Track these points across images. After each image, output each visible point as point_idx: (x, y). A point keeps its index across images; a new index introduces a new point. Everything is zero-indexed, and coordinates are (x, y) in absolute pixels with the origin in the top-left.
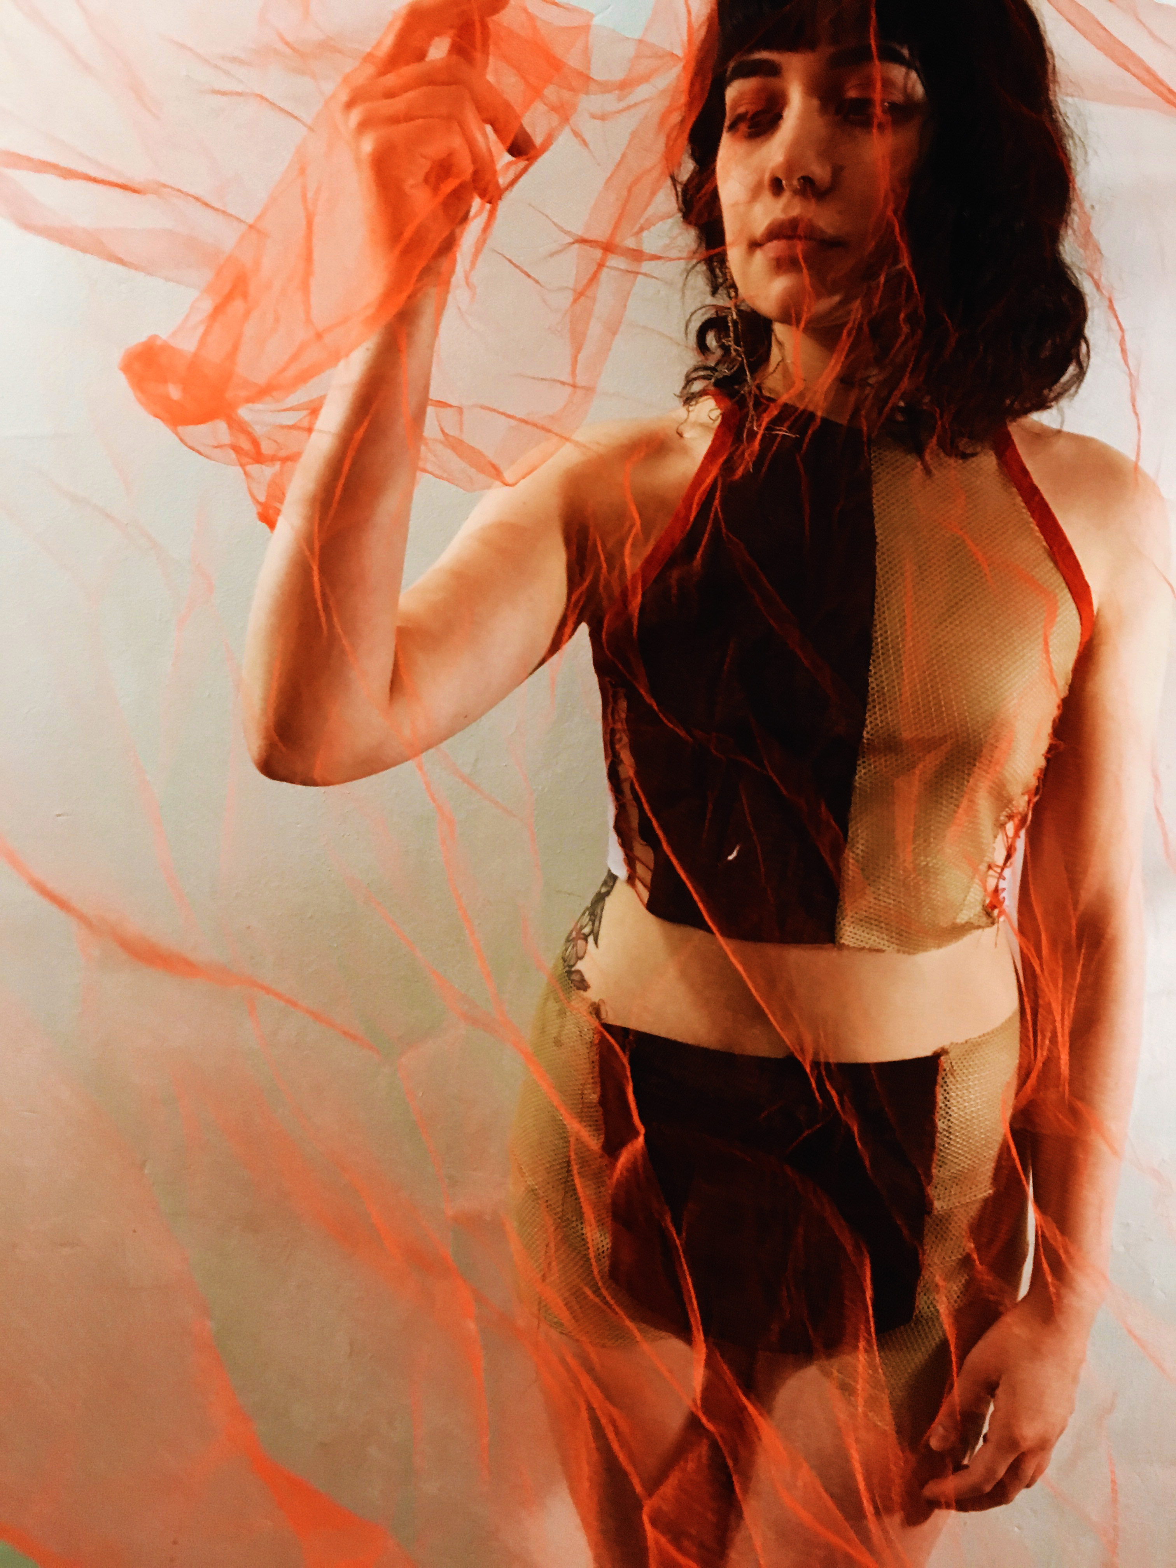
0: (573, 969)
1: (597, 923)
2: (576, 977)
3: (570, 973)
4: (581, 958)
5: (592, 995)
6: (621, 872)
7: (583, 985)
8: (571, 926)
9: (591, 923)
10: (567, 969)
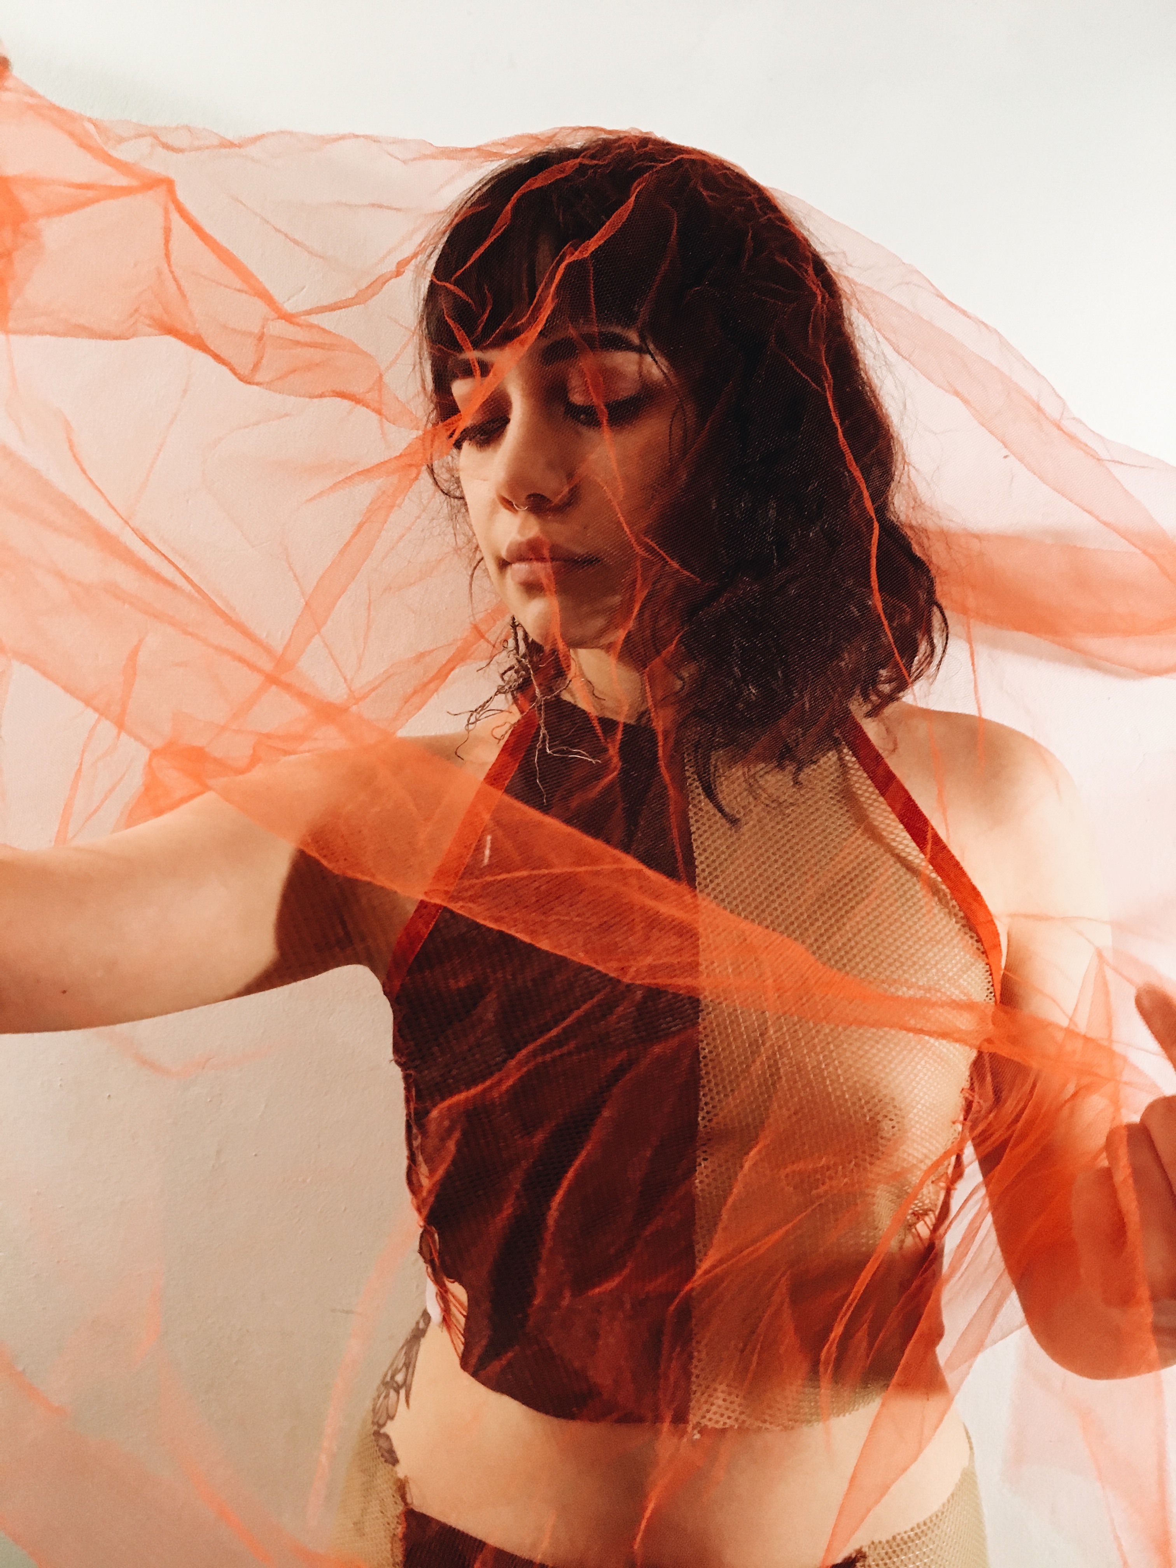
0: (382, 1431)
1: (410, 1370)
2: (383, 1443)
3: (377, 1434)
4: (391, 1417)
5: (401, 1471)
6: (435, 1312)
7: (392, 1458)
8: (384, 1369)
9: (404, 1369)
10: (376, 1428)
